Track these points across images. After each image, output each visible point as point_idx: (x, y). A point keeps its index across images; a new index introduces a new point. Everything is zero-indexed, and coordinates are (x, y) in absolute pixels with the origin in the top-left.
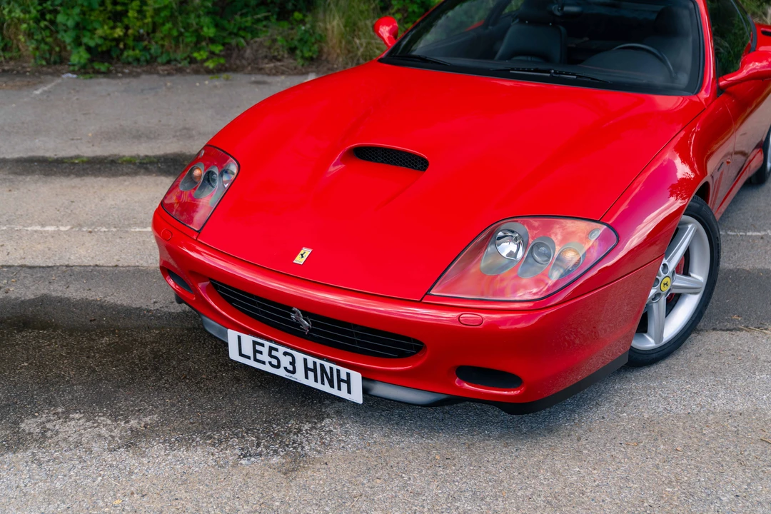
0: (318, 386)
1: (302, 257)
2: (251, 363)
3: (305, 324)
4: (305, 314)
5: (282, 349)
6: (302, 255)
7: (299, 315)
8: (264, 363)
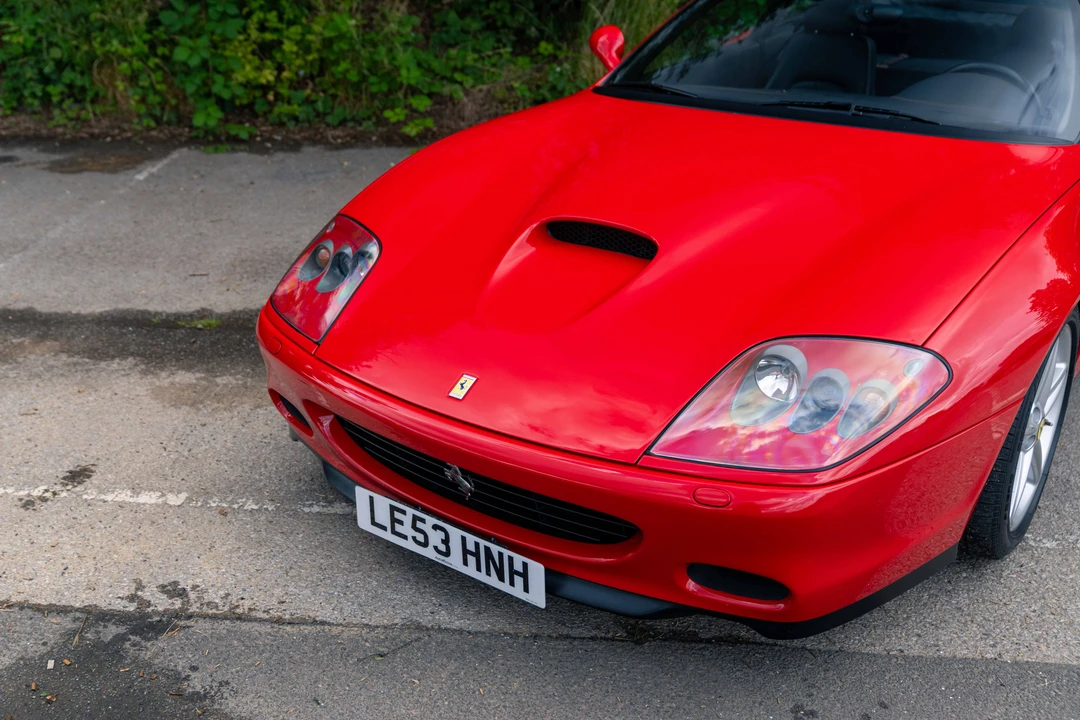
0: (482, 577)
1: (462, 387)
2: (388, 536)
3: (465, 486)
4: (465, 473)
6: (462, 385)
7: (456, 472)
8: (405, 537)
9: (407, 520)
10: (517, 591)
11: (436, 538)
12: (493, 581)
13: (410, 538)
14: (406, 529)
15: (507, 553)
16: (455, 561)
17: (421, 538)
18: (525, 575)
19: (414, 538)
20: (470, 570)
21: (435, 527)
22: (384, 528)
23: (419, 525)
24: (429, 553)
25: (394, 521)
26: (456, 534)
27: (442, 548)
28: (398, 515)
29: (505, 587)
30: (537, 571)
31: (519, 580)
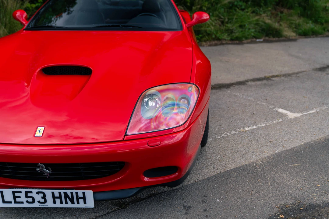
0: (64, 205)
1: (40, 132)
2: (13, 205)
3: (47, 172)
4: (47, 166)
5: (35, 191)
6: (39, 131)
7: (42, 167)
8: (22, 203)
9: (23, 195)
10: (81, 205)
11: (38, 198)
12: (69, 205)
13: (25, 202)
14: (23, 199)
15: (74, 191)
16: (50, 204)
17: (30, 200)
18: (84, 197)
19: (27, 202)
20: (58, 205)
21: (38, 193)
22: (11, 202)
23: (29, 195)
24: (36, 205)
25: (15, 197)
26: (48, 192)
27: (43, 200)
28: (17, 194)
29: (76, 206)
30: (89, 194)
31: (81, 201)
